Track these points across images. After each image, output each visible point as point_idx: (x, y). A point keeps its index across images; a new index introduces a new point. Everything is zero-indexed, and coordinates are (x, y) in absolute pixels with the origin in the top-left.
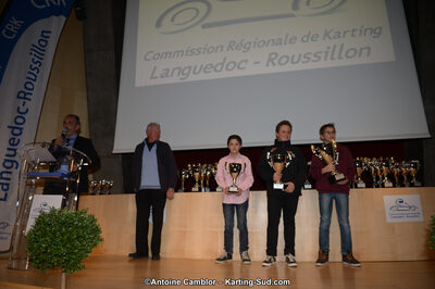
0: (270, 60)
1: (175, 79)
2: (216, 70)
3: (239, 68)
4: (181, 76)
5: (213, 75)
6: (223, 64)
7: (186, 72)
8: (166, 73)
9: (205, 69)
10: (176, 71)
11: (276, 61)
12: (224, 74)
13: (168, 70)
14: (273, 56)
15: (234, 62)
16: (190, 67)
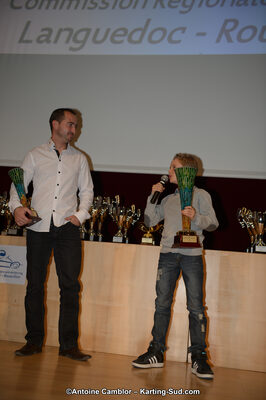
0: (224, 31)
1: (60, 48)
2: (130, 41)
3: (171, 41)
4: (72, 44)
5: (125, 49)
6: (144, 31)
7: (81, 37)
8: (47, 36)
9: (113, 37)
10: (65, 35)
11: (234, 35)
12: (145, 49)
13: (50, 30)
14: (230, 25)
15: (164, 30)
16: (88, 31)
